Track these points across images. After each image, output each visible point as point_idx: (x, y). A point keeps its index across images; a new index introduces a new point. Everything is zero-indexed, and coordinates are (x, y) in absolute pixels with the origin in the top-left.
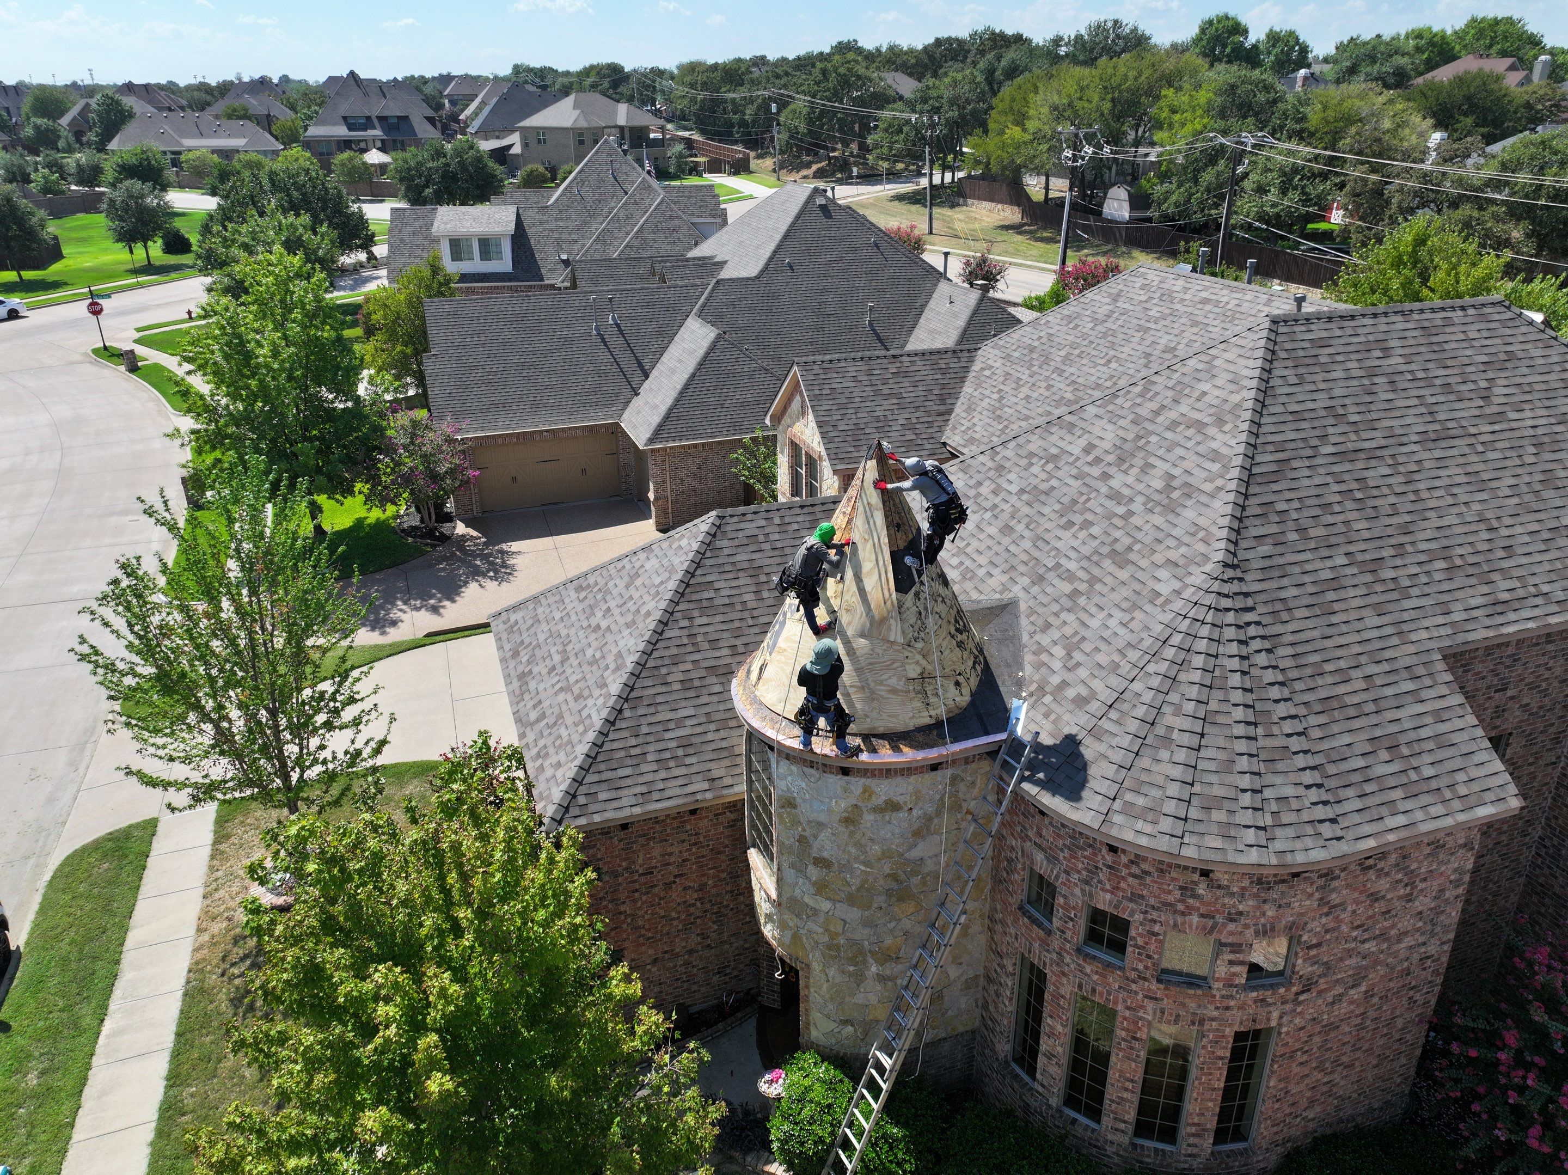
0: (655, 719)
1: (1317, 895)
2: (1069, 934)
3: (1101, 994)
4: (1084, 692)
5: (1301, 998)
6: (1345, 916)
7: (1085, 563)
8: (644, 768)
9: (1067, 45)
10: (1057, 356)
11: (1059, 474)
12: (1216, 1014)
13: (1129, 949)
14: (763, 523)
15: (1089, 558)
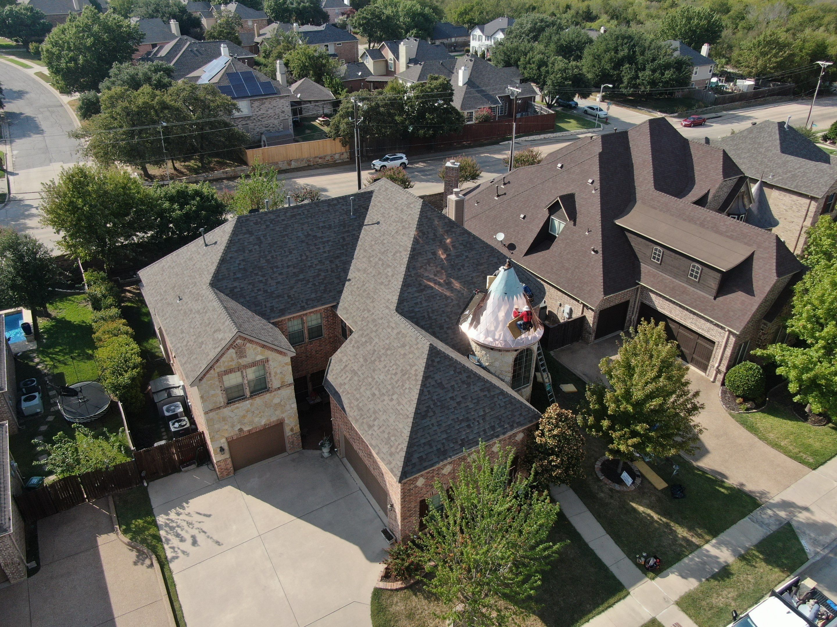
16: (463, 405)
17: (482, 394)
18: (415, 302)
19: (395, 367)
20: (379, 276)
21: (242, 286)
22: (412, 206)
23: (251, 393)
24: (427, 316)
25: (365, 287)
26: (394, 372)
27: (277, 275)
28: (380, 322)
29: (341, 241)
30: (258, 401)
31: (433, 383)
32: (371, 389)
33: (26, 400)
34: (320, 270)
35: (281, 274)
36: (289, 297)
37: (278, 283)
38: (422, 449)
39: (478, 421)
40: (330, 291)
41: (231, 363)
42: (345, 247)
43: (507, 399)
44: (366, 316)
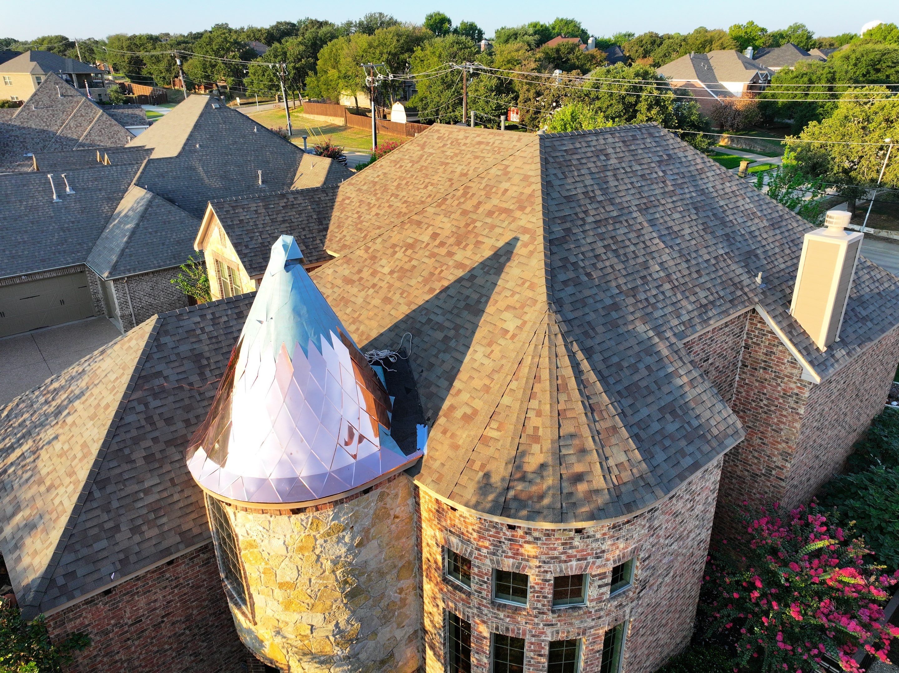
0: (123, 494)
1: (647, 525)
2: (484, 593)
3: (513, 631)
4: (469, 411)
5: (641, 594)
6: (662, 533)
7: (449, 316)
8: (118, 537)
9: (355, 26)
10: (392, 187)
11: (416, 256)
12: (593, 624)
13: (529, 595)
14: (198, 319)
15: (451, 312)
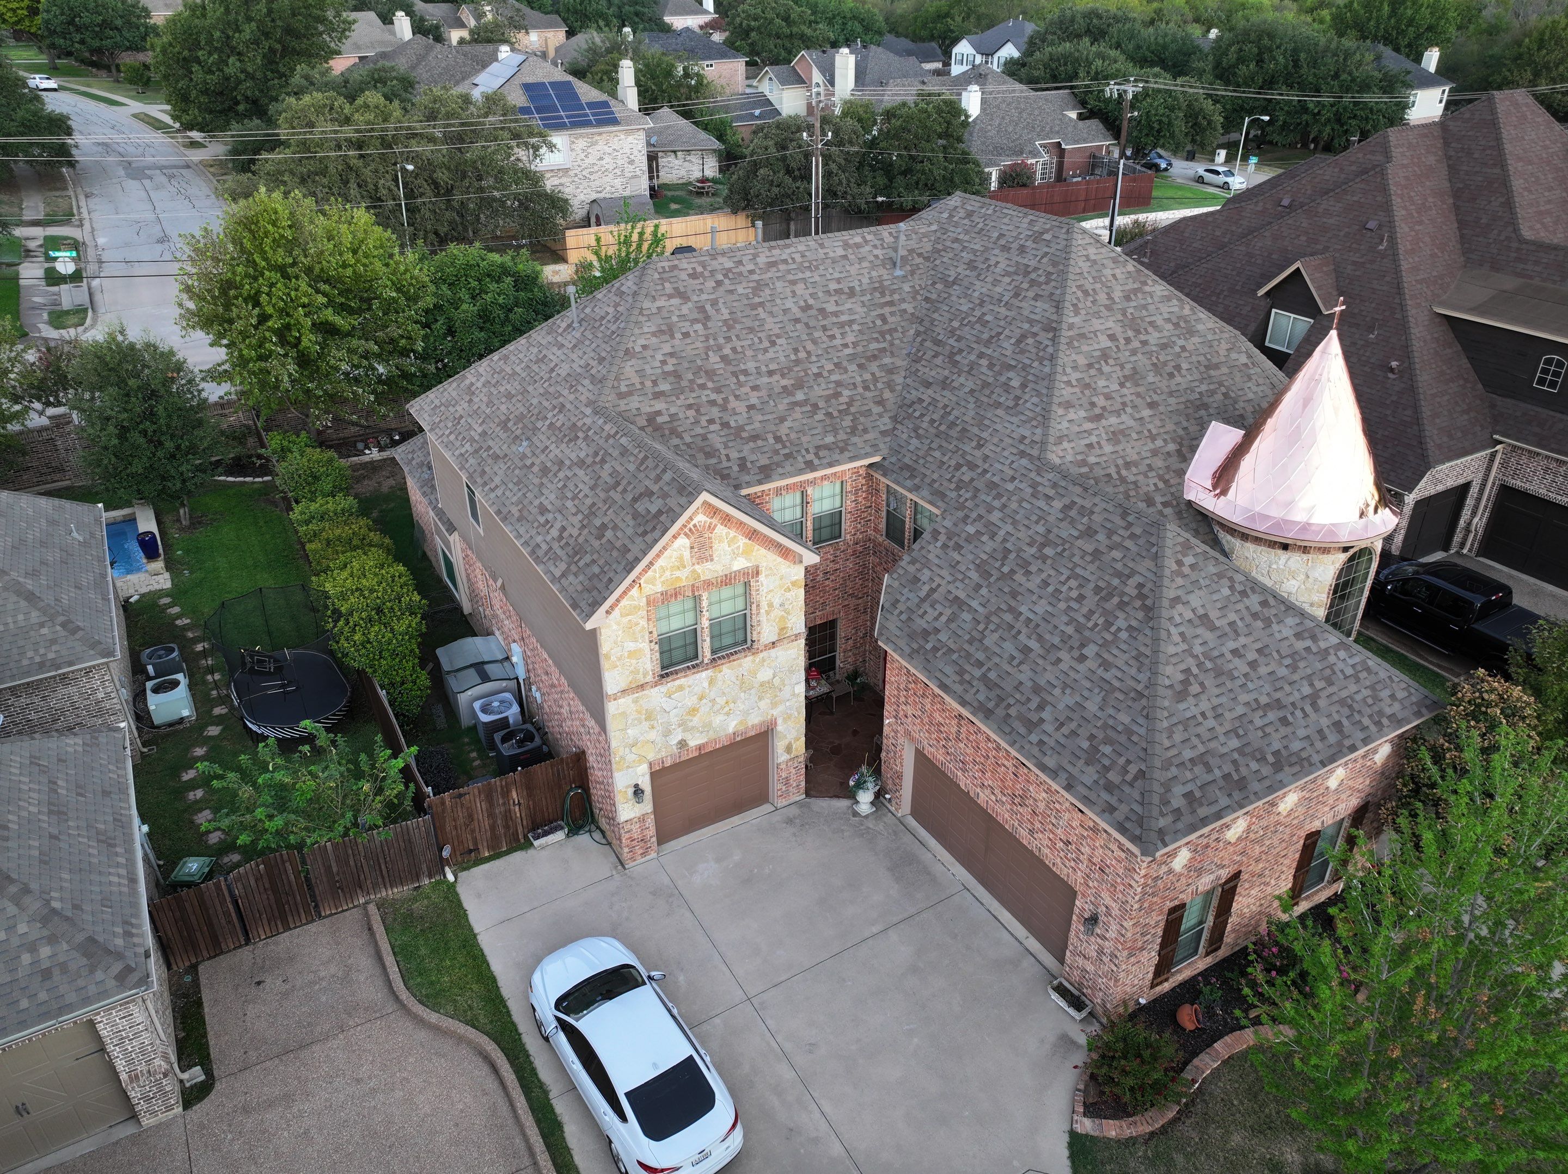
16: (1263, 670)
17: (1300, 645)
18: (1087, 441)
19: (1073, 583)
20: (987, 392)
21: (673, 410)
22: (1047, 236)
23: (713, 652)
24: (1115, 476)
25: (951, 418)
26: (1074, 594)
27: (746, 389)
28: (1010, 487)
29: (879, 322)
30: (728, 672)
31: (1189, 615)
32: (1015, 637)
33: (156, 690)
34: (838, 384)
35: (755, 388)
36: (778, 439)
37: (751, 407)
38: (1189, 775)
39: (1302, 709)
40: (865, 431)
41: (678, 573)
42: (888, 337)
43: (1357, 659)
44: (966, 478)
